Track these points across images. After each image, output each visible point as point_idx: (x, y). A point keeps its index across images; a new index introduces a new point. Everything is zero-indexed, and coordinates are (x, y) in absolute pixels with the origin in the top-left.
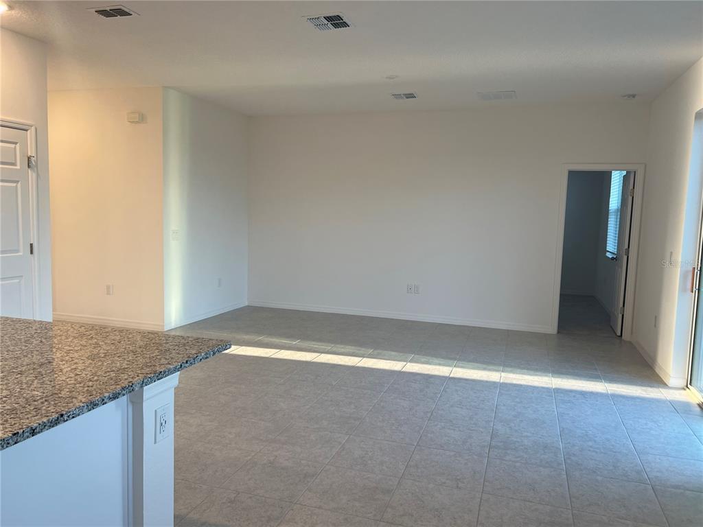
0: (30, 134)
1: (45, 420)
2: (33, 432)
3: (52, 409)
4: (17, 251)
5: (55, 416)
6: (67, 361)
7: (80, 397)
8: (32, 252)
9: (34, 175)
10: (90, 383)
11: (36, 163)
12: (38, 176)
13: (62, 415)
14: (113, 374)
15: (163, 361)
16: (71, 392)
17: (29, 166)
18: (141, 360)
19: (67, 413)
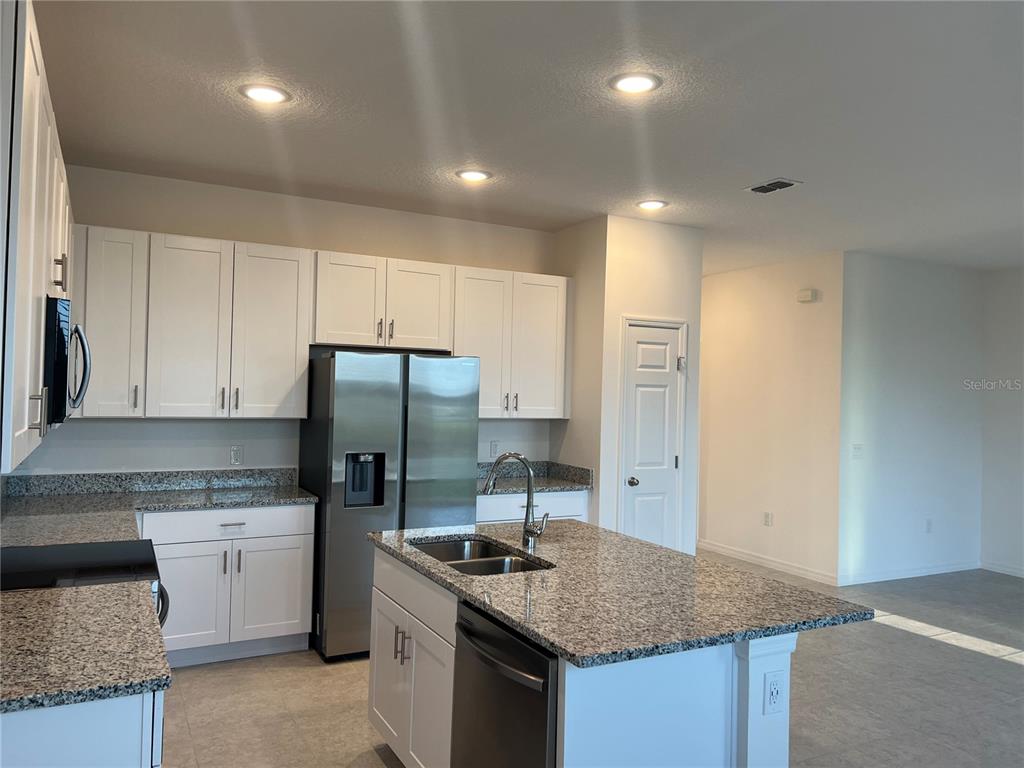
0: (681, 333)
1: (641, 647)
2: (630, 656)
3: (650, 639)
4: (661, 464)
5: (651, 646)
6: (677, 596)
7: (678, 634)
8: (676, 467)
9: (683, 378)
10: (692, 623)
11: (686, 364)
12: (687, 377)
13: (657, 647)
14: (717, 619)
15: (777, 616)
16: (672, 627)
17: (678, 369)
18: (752, 610)
19: (663, 645)
